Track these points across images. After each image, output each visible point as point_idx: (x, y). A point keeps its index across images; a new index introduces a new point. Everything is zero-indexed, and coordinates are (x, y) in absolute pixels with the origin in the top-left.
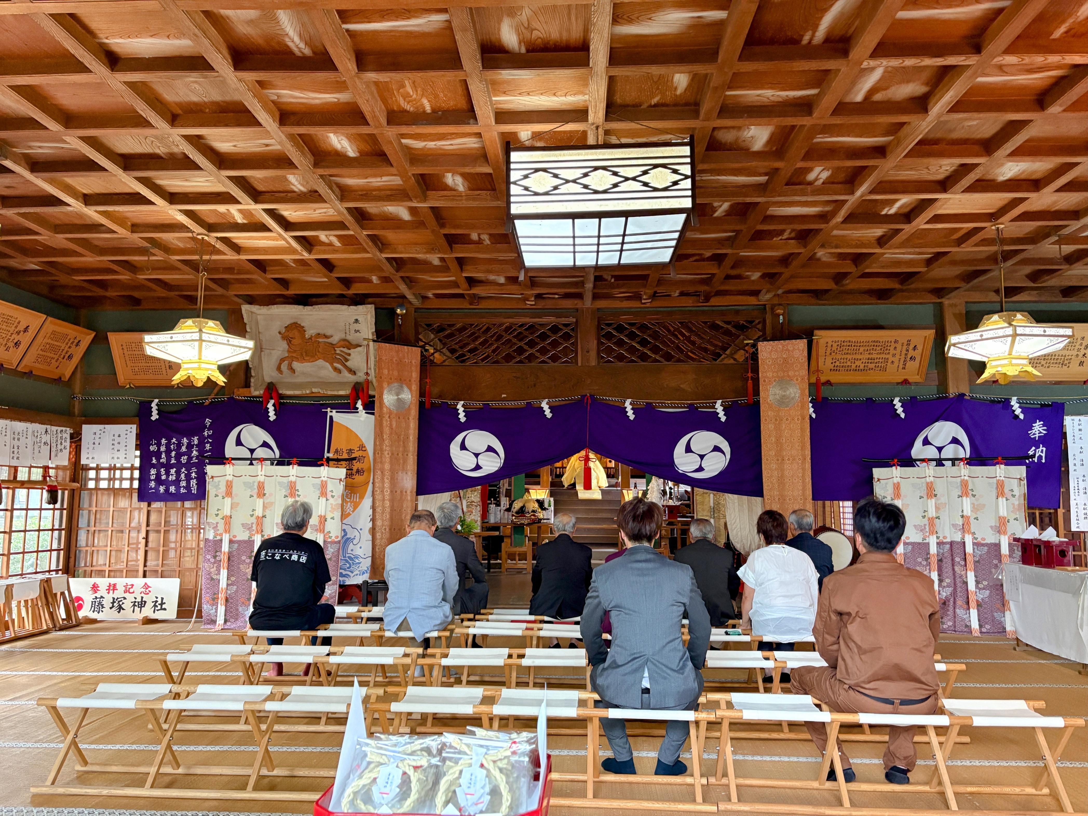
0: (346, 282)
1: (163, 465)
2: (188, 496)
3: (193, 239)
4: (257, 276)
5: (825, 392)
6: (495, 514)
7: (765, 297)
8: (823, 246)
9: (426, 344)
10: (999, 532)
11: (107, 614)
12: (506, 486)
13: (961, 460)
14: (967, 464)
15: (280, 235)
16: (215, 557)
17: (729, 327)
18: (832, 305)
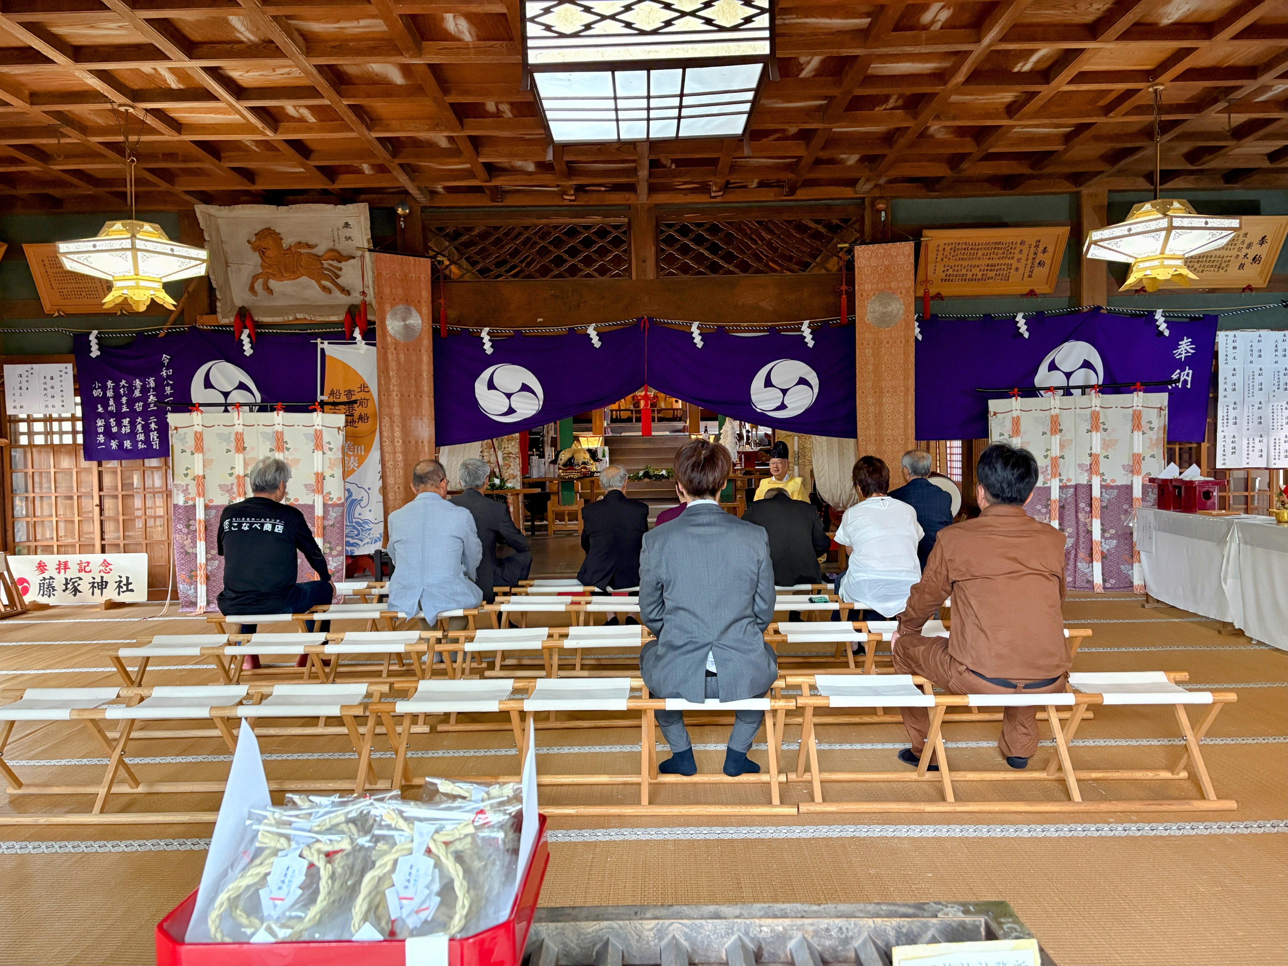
0: (330, 173)
1: (112, 415)
2: (149, 453)
3: (114, 112)
4: (208, 163)
5: (935, 308)
6: (539, 467)
7: (864, 187)
8: (937, 117)
9: (438, 253)
10: (1132, 472)
11: (59, 599)
12: (552, 434)
13: (1092, 387)
14: (1099, 392)
15: (231, 105)
16: (188, 526)
17: (819, 227)
18: (947, 197)
